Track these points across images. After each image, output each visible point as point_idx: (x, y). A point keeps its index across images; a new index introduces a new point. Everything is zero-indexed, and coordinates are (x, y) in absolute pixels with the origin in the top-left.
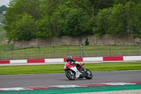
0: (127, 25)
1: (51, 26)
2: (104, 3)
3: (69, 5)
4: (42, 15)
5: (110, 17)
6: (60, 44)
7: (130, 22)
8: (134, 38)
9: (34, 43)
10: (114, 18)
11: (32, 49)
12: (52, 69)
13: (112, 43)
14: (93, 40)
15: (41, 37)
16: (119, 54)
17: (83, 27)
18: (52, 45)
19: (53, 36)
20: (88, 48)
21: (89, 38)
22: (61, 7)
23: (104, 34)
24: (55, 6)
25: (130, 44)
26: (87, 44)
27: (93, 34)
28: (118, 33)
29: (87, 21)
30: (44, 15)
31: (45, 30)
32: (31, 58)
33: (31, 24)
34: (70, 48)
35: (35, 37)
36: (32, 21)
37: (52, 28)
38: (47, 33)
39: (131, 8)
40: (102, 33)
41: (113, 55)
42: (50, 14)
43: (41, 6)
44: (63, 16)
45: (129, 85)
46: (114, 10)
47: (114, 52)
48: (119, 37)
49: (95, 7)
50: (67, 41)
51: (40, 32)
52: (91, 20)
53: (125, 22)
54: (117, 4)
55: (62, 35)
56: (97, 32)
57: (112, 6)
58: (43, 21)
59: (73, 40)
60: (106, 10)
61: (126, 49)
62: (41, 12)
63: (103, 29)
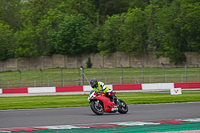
0: (147, 38)
1: (37, 40)
2: (115, 7)
3: (63, 10)
4: (24, 24)
5: (123, 27)
6: (50, 66)
7: (151, 34)
8: (158, 57)
9: (13, 65)
10: (128, 28)
11: (9, 74)
12: (38, 102)
13: (126, 64)
14: (98, 60)
15: (23, 56)
16: (137, 81)
17: (84, 41)
18: (38, 67)
19: (40, 54)
20: (91, 71)
21: (92, 57)
22: (51, 12)
23: (114, 51)
24: (42, 11)
25: (152, 66)
26: (90, 65)
27: (98, 52)
28: (135, 49)
29: (89, 32)
30: (27, 24)
31: (29, 46)
32: (8, 87)
33: (8, 37)
34: (65, 72)
35: (13, 56)
36: (9, 33)
37: (38, 43)
38: (31, 50)
39: (153, 13)
40: (112, 49)
41: (126, 82)
42: (36, 22)
43: (22, 11)
44: (54, 25)
45: (150, 126)
46: (129, 16)
47: (129, 78)
48: (136, 56)
49: (101, 13)
50: (60, 61)
51: (20, 49)
52: (95, 31)
53: (145, 34)
54: (133, 7)
55: (53, 53)
56: (104, 49)
57: (126, 11)
58: (25, 32)
59: (69, 61)
60: (117, 16)
61: (146, 73)
62: (23, 20)
63: (112, 45)
